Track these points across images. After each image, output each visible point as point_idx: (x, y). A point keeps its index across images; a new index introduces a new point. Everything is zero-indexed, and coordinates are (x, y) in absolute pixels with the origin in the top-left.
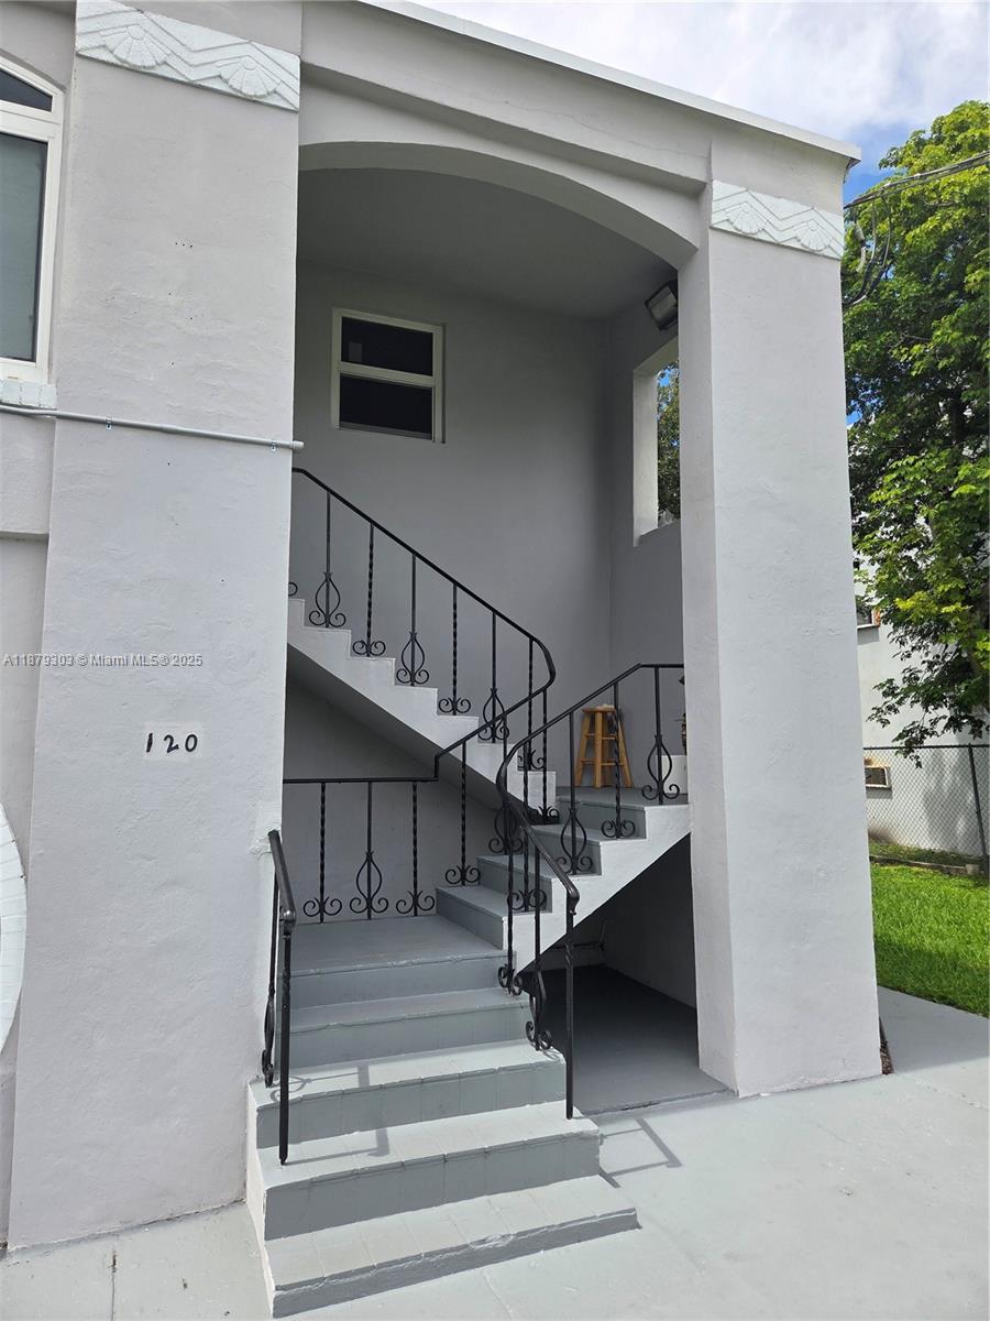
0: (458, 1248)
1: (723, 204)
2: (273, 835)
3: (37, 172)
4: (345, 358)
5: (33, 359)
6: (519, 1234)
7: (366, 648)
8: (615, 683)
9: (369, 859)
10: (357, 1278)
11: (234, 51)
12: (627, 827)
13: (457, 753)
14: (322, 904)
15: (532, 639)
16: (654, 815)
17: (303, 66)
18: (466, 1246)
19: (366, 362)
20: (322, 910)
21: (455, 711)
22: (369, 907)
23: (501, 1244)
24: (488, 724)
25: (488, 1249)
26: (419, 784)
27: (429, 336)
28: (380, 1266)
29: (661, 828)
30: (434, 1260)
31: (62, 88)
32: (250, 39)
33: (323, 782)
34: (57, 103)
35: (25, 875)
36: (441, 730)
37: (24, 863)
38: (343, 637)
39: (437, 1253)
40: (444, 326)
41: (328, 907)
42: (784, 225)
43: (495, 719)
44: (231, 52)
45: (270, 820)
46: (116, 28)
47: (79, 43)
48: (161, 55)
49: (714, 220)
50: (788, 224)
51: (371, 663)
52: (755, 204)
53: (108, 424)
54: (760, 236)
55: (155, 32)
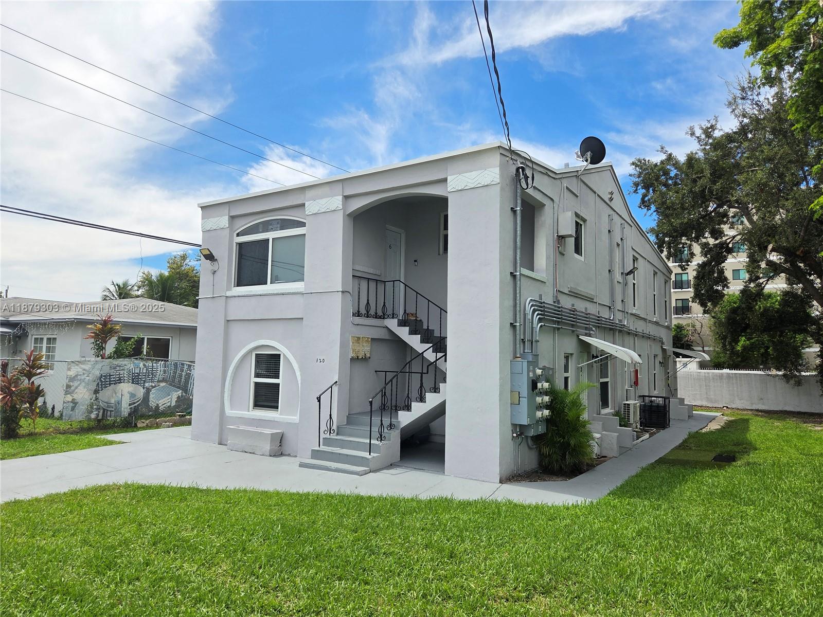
1: (451, 184)
3: (304, 239)
4: (445, 229)
5: (303, 281)
12: (438, 389)
16: (442, 386)
17: (343, 196)
18: (327, 466)
31: (307, 221)
32: (333, 197)
34: (307, 225)
37: (301, 385)
44: (330, 201)
45: (336, 379)
46: (312, 207)
47: (306, 213)
48: (318, 208)
49: (449, 190)
50: (476, 180)
51: (414, 336)
52: (463, 178)
53: (312, 293)
54: (466, 188)
55: (317, 204)
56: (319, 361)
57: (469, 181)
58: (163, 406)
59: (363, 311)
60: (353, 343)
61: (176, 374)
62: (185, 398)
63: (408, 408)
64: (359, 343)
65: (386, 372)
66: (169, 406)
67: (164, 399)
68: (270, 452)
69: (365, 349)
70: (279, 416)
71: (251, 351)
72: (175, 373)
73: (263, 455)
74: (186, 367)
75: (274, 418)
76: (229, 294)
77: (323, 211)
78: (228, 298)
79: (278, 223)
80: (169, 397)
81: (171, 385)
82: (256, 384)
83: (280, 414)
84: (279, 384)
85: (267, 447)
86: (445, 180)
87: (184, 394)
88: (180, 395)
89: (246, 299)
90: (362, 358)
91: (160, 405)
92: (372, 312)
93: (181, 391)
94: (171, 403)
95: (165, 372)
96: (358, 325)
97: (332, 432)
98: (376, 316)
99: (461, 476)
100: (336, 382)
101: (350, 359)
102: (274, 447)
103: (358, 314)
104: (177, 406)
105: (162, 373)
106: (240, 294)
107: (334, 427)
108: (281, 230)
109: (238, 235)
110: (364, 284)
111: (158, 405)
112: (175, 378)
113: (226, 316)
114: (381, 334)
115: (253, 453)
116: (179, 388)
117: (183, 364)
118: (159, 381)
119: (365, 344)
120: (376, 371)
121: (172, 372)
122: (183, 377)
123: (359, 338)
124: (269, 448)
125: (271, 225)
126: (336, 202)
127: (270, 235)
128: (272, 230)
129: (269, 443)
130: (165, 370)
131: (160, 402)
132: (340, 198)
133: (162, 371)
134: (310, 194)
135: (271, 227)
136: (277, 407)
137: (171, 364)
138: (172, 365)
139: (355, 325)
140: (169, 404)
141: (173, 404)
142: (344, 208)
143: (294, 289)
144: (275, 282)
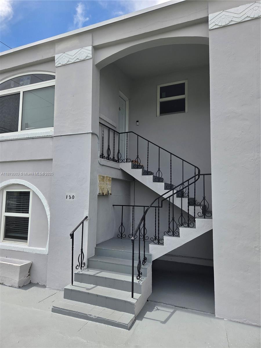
0: (85, 314)
1: (213, 21)
3: (54, 90)
4: (161, 98)
6: (98, 317)
10: (65, 311)
15: (195, 167)
17: (92, 47)
18: (86, 314)
19: (166, 97)
21: (171, 189)
23: (94, 317)
25: (91, 317)
27: (184, 83)
30: (80, 314)
32: (82, 47)
38: (139, 171)
39: (81, 313)
42: (241, 15)
44: (79, 52)
45: (86, 214)
46: (61, 59)
47: (56, 65)
48: (68, 60)
49: (210, 27)
50: (244, 13)
51: (147, 177)
52: (227, 14)
53: (61, 136)
54: (231, 24)
55: (67, 56)
56: (68, 197)
57: (235, 15)
59: (105, 155)
60: (100, 181)
63: (159, 241)
64: (103, 181)
65: (122, 206)
68: (18, 284)
69: (108, 187)
70: (28, 247)
71: (2, 189)
73: (11, 286)
75: (24, 249)
77: (73, 61)
79: (28, 79)
82: (7, 218)
83: (30, 246)
84: (28, 218)
85: (16, 279)
90: (106, 194)
92: (111, 156)
96: (103, 165)
97: (83, 266)
98: (113, 160)
99: (237, 320)
100: (87, 217)
101: (97, 196)
102: (23, 278)
103: (102, 156)
107: (85, 260)
108: (31, 84)
110: (106, 132)
114: (118, 175)
119: (108, 183)
120: (113, 205)
123: (104, 177)
125: (22, 80)
126: (87, 52)
127: (21, 89)
128: (23, 85)
129: (18, 274)
132: (90, 48)
134: (60, 47)
135: (21, 83)
136: (26, 238)
139: (101, 165)
142: (93, 58)
143: (44, 133)
144: (26, 129)
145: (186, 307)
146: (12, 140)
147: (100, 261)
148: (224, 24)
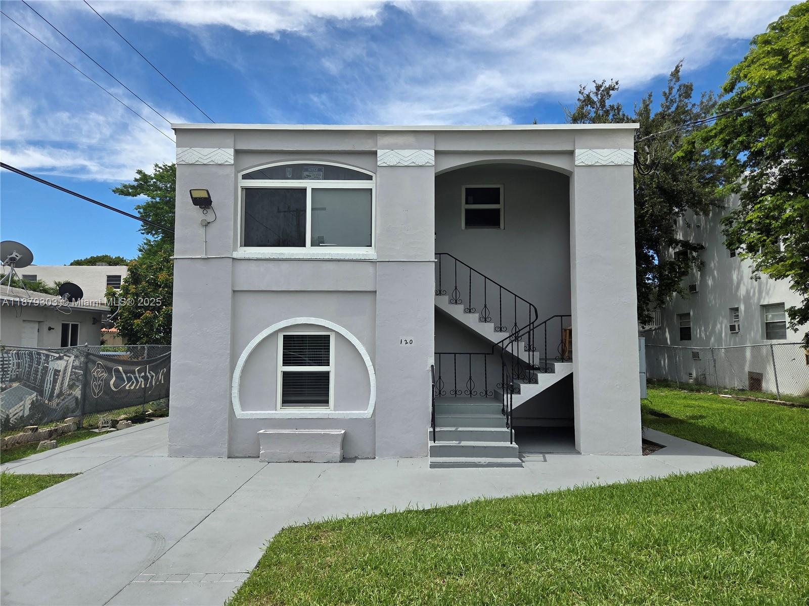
1: (579, 157)
2: (432, 366)
3: (370, 196)
4: (467, 203)
5: (371, 246)
7: (469, 310)
8: (545, 322)
9: (470, 378)
11: (416, 154)
12: (549, 369)
13: (500, 345)
14: (456, 392)
15: (530, 304)
16: (558, 366)
17: (435, 151)
19: (474, 203)
20: (456, 393)
21: (501, 331)
22: (471, 393)
23: (484, 464)
24: (513, 335)
26: (487, 355)
27: (499, 189)
28: (454, 462)
29: (561, 370)
31: (375, 173)
32: (420, 149)
33: (455, 354)
34: (374, 178)
35: (375, 373)
36: (495, 337)
37: (375, 371)
38: (461, 308)
40: (504, 184)
41: (457, 392)
42: (606, 158)
43: (516, 332)
45: (431, 362)
46: (386, 157)
47: (378, 163)
49: (577, 163)
50: (608, 157)
51: (471, 315)
52: (594, 154)
53: (389, 262)
54: (596, 164)
55: (397, 155)
56: (404, 342)
57: (601, 157)
58: (15, 417)
61: (31, 370)
62: (41, 403)
66: (22, 416)
67: (16, 407)
70: (333, 412)
71: (276, 333)
72: (30, 366)
74: (43, 358)
75: (328, 414)
76: (235, 255)
77: (405, 164)
78: (236, 262)
79: (320, 170)
80: (21, 404)
81: (25, 385)
82: (285, 374)
83: (336, 408)
84: (328, 373)
86: (571, 153)
87: (39, 398)
88: (34, 399)
89: (271, 265)
91: (11, 416)
93: (35, 394)
94: (24, 412)
95: (18, 365)
104: (30, 417)
105: (15, 367)
106: (251, 257)
108: (325, 179)
109: (245, 177)
111: (8, 416)
112: (30, 375)
113: (233, 286)
115: (310, 462)
116: (34, 389)
117: (39, 354)
118: (12, 381)
121: (27, 365)
122: (39, 374)
124: (339, 453)
125: (306, 171)
127: (309, 184)
128: (308, 177)
130: (19, 363)
131: (10, 411)
132: (432, 152)
133: (15, 364)
134: (383, 141)
135: (306, 173)
136: (325, 401)
137: (25, 354)
138: (27, 356)
140: (21, 414)
141: (27, 413)
142: (435, 166)
143: (359, 255)
144: (321, 244)
145: (551, 452)
146: (299, 260)
147: (452, 417)
148: (590, 164)
